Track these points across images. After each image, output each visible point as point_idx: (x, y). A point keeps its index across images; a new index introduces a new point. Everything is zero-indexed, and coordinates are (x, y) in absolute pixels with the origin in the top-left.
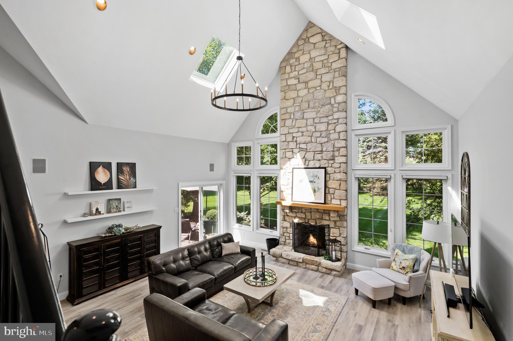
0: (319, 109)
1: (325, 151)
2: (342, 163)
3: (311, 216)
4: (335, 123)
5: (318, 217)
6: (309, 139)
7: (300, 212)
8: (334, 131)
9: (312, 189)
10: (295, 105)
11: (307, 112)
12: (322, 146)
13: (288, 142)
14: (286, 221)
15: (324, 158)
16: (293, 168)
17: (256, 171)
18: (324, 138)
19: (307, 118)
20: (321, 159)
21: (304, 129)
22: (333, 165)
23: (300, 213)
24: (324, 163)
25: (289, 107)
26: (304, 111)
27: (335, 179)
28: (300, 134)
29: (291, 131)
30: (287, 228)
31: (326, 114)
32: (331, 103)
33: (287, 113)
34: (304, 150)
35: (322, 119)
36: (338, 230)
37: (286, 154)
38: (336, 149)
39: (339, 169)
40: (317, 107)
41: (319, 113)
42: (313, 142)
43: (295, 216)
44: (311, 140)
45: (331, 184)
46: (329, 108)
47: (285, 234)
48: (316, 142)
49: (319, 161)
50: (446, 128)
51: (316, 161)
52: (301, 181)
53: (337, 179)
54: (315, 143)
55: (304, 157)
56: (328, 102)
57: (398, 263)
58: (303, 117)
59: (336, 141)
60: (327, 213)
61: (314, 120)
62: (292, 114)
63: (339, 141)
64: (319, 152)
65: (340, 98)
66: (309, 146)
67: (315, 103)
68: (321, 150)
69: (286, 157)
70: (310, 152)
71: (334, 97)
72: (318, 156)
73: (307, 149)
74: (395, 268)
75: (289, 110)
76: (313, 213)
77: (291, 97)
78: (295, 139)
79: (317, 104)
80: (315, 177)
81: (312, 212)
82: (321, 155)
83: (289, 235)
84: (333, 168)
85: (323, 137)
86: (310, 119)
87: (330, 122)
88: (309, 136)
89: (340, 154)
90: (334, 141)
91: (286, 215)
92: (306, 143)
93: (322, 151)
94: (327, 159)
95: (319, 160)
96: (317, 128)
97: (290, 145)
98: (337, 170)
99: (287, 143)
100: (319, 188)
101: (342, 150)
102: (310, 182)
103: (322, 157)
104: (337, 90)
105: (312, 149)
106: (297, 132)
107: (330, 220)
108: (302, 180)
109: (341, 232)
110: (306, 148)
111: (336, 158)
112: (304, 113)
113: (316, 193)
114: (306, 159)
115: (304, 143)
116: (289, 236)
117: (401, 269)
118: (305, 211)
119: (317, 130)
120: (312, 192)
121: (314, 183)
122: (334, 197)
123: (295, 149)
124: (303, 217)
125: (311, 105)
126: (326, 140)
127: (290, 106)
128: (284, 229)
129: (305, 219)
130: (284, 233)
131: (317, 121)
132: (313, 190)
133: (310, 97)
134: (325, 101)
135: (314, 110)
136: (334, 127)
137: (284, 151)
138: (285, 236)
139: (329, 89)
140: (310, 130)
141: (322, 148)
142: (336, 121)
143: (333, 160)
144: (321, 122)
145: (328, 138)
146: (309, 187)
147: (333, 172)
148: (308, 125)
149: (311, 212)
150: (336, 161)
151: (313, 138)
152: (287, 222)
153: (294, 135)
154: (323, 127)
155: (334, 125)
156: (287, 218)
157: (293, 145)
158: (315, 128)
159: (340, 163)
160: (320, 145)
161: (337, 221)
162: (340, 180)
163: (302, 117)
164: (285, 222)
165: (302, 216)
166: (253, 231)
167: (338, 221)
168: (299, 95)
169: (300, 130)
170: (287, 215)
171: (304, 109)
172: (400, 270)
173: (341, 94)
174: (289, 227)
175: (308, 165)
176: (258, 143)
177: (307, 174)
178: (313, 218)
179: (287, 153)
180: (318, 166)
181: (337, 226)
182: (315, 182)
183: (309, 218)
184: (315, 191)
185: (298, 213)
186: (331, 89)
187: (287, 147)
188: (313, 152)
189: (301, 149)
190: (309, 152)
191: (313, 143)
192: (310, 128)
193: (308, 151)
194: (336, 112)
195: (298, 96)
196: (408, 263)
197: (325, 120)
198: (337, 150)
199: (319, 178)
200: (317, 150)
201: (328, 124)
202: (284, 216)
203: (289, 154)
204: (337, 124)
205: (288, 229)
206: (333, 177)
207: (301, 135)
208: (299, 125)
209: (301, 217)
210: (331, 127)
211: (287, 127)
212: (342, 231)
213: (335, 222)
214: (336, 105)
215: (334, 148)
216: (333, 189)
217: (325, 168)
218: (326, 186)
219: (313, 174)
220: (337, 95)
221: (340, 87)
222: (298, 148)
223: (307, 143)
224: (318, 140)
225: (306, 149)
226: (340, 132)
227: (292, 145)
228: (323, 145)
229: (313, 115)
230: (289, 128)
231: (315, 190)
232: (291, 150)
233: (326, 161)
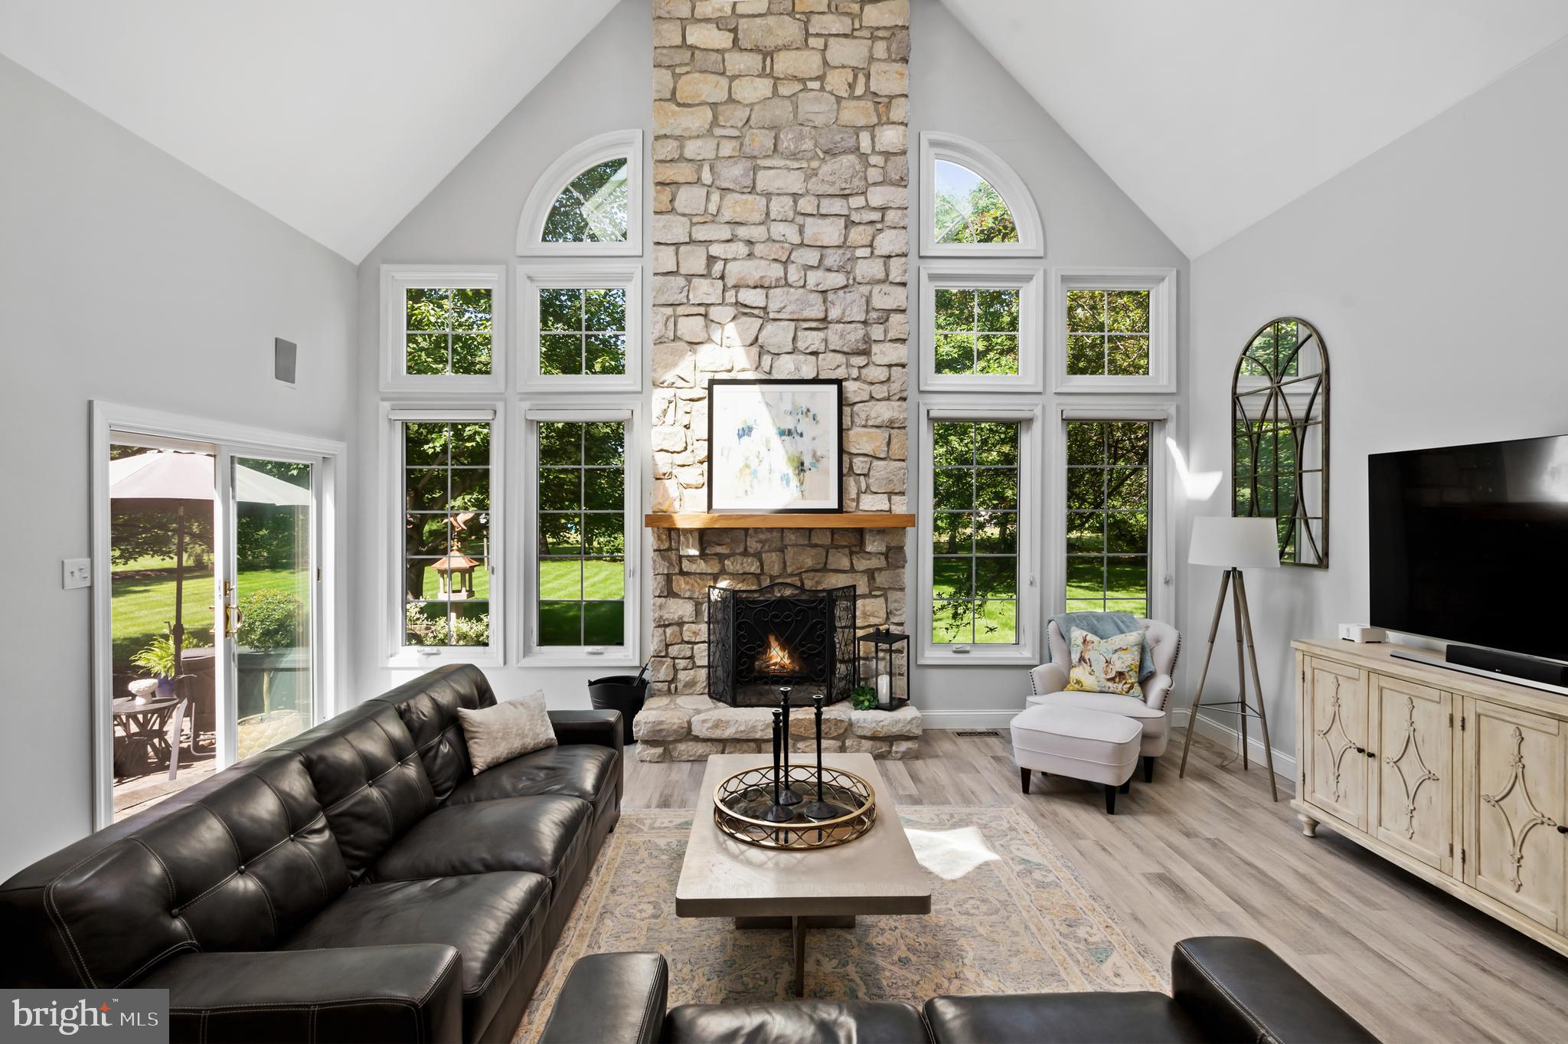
0: (815, 164)
1: (839, 322)
2: (896, 365)
3: (785, 563)
4: (872, 222)
5: (809, 562)
6: (777, 271)
7: (740, 554)
8: (869, 250)
9: (790, 460)
10: (718, 131)
11: (770, 168)
12: (825, 301)
13: (689, 277)
14: (676, 595)
15: (832, 347)
16: (713, 382)
17: (521, 400)
18: (834, 274)
19: (771, 190)
20: (822, 348)
21: (757, 233)
22: (864, 371)
23: (739, 559)
24: (831, 365)
25: (690, 138)
26: (758, 162)
27: (870, 423)
28: (741, 249)
29: (700, 233)
30: (680, 624)
31: (844, 185)
32: (858, 149)
33: (682, 158)
34: (756, 312)
35: (825, 202)
36: (882, 600)
37: (679, 326)
38: (874, 315)
39: (885, 388)
40: (809, 155)
41: (814, 179)
42: (791, 286)
43: (716, 570)
44: (786, 274)
45: (861, 441)
46: (853, 166)
47: (674, 651)
48: (804, 286)
49: (813, 358)
50: (1163, 279)
51: (802, 357)
52: (745, 432)
53: (878, 422)
54: (801, 291)
55: (757, 339)
56: (850, 143)
57: (1099, 665)
58: (754, 187)
59: (877, 289)
60: (845, 547)
61: (795, 202)
62: (706, 169)
63: (886, 288)
64: (813, 325)
65: (890, 137)
66: (778, 299)
67: (801, 137)
68: (821, 315)
69: (676, 338)
70: (778, 323)
71: (871, 128)
72: (812, 340)
73: (769, 310)
74: (1089, 681)
75: (692, 149)
76: (790, 552)
77: (703, 98)
78: (718, 267)
79: (808, 145)
80: (800, 416)
81: (786, 547)
82: (821, 334)
83: (692, 649)
84: (865, 382)
85: (829, 270)
86: (778, 194)
87: (855, 217)
88: (775, 260)
89: (892, 335)
90: (869, 287)
91: (677, 570)
92: (762, 287)
93: (824, 320)
94: (845, 349)
95: (815, 353)
96: (809, 232)
97: (694, 288)
98: (880, 391)
99: (681, 281)
100: (819, 454)
101: (895, 318)
102: (782, 433)
103: (826, 341)
104: (883, 103)
105: (789, 309)
106: (728, 241)
107: (853, 570)
108: (750, 429)
109: (892, 606)
110: (762, 305)
111: (875, 348)
112: (755, 169)
113: (807, 473)
114: (761, 347)
115: (755, 287)
116: (688, 654)
117: (1112, 680)
118: (759, 546)
119: (806, 242)
120: (790, 471)
121: (797, 438)
122: (868, 487)
123: (719, 307)
124: (752, 570)
125: (786, 144)
126: (839, 279)
127: (695, 134)
128: (669, 631)
129: (757, 576)
130: (667, 646)
131: (807, 205)
132: (796, 464)
133: (782, 111)
134: (838, 138)
135: (796, 165)
136: (870, 238)
137: (669, 311)
138: (674, 658)
139: (852, 97)
140: (782, 239)
141: (826, 311)
142: (876, 216)
143: (866, 353)
144: (823, 211)
145: (848, 273)
146: (778, 457)
147: (867, 398)
148: (773, 216)
149: (782, 550)
150: (874, 358)
151: (792, 269)
152: (681, 601)
153: (715, 250)
154: (830, 232)
155: (870, 230)
156: (681, 584)
157: (711, 290)
158: (801, 232)
159: (890, 366)
160: (817, 299)
161: (877, 569)
162: (890, 425)
163: (749, 182)
164: (672, 603)
165: (747, 569)
166: (505, 663)
167: (880, 570)
168: (737, 96)
169: (742, 232)
170: (682, 573)
171: (756, 153)
172: (1110, 684)
173: (893, 123)
174: (691, 620)
175: (770, 373)
176: (529, 277)
177: (767, 404)
178: (789, 570)
179: (681, 320)
180: (811, 376)
181: (879, 589)
182: (801, 435)
183: (776, 570)
184: (801, 468)
185: (727, 556)
186: (859, 98)
187: (682, 298)
188: (793, 324)
189: (743, 310)
190: (775, 320)
191: (792, 290)
192: (778, 230)
193: (772, 315)
194: (875, 184)
195: (731, 100)
196: (1126, 661)
197: (837, 206)
198: (879, 318)
199: (818, 418)
200: (806, 314)
201: (849, 224)
202: (669, 578)
203: (691, 327)
204: (879, 226)
205: (686, 627)
206: (863, 416)
207: (747, 252)
208: (735, 212)
209: (744, 573)
210: (858, 235)
211: (684, 215)
212: (896, 601)
213: (871, 574)
214: (874, 160)
215: (867, 312)
216: (866, 459)
217: (838, 382)
218: (841, 451)
219: (793, 403)
220: (880, 124)
221: (891, 98)
222: (731, 305)
223: (769, 287)
224: (813, 277)
225: (765, 309)
226: (890, 257)
227: (706, 291)
228: (831, 296)
229: (794, 182)
230: (695, 220)
231: (802, 464)
232: (702, 310)
233: (839, 356)
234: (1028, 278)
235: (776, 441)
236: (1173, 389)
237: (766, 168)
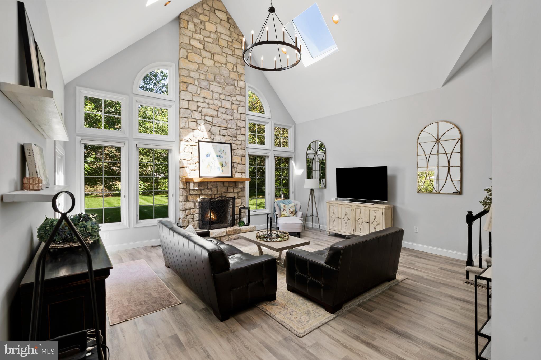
0: (224, 86)
1: (230, 128)
2: (243, 141)
3: (218, 191)
4: (237, 104)
5: (224, 191)
6: (215, 113)
7: (206, 189)
8: (237, 111)
9: (220, 164)
10: (199, 71)
11: (213, 85)
12: (227, 122)
13: (192, 110)
14: (188, 201)
15: (229, 135)
16: (199, 141)
17: (134, 140)
18: (229, 116)
19: (213, 91)
20: (226, 135)
21: (210, 102)
22: (236, 142)
23: (206, 190)
24: (229, 139)
25: (191, 71)
26: (210, 82)
27: (237, 155)
28: (206, 105)
29: (195, 99)
30: (190, 209)
31: (231, 94)
32: (234, 85)
33: (189, 76)
34: (210, 123)
35: (227, 97)
36: (240, 199)
37: (189, 124)
38: (238, 128)
39: (240, 146)
40: (223, 84)
41: (224, 90)
42: (219, 117)
43: (200, 193)
44: (218, 114)
45: (236, 160)
46: (233, 89)
47: (188, 217)
48: (222, 118)
49: (224, 137)
50: (291, 127)
51: (221, 136)
52: (208, 156)
53: (239, 155)
54: (221, 119)
55: (210, 130)
56: (233, 83)
57: (288, 211)
58: (209, 89)
59: (239, 121)
60: (232, 186)
61: (220, 95)
62: (196, 81)
63: (240, 121)
64: (224, 128)
65: (241, 84)
66: (216, 120)
67: (221, 79)
68: (226, 126)
69: (188, 128)
70: (215, 127)
71: (237, 80)
72: (224, 132)
73: (213, 123)
74: (286, 214)
75: (192, 74)
76: (219, 188)
77: (195, 61)
78: (200, 109)
79: (222, 81)
80: (222, 152)
81: (218, 187)
82: (226, 131)
83: (193, 216)
84: (236, 144)
85: (228, 115)
86: (215, 92)
87: (234, 102)
88: (215, 110)
89: (242, 133)
90: (237, 120)
91: (189, 194)
92: (211, 116)
93: (226, 127)
94: (232, 136)
95: (224, 136)
96: (223, 104)
97: (194, 114)
98: (239, 147)
99: (190, 111)
100: (226, 162)
101: (243, 129)
102: (217, 156)
103: (227, 133)
104: (240, 75)
105: (218, 123)
106: (203, 102)
107: (233, 192)
108: (209, 155)
109: (243, 201)
110: (212, 121)
111: (238, 136)
112: (210, 84)
113: (224, 167)
114: (211, 133)
115: (210, 116)
116: (192, 217)
117: (291, 213)
118: (211, 186)
119: (222, 106)
120: (220, 167)
121: (221, 158)
122: (237, 171)
123: (200, 120)
124: (210, 193)
125: (217, 79)
126: (229, 117)
127: (193, 70)
128: (187, 211)
129: (211, 195)
130: (186, 216)
131: (222, 96)
132: (221, 165)
133: (217, 70)
134: (230, 81)
135: (220, 85)
136: (237, 108)
137: (186, 119)
138: (188, 219)
139: (233, 71)
140: (216, 104)
141: (227, 125)
142: (238, 103)
143: (236, 137)
144: (226, 99)
145: (232, 116)
146: (217, 162)
147: (237, 149)
148: (214, 98)
149: (217, 187)
150: (238, 138)
151: (219, 113)
152: (190, 203)
153: (199, 104)
154: (228, 105)
155: (237, 106)
156: (190, 198)
157: (198, 115)
158: (221, 104)
159: (241, 141)
160: (225, 122)
161: (239, 192)
162: (242, 156)
163: (208, 87)
164: (187, 203)
165: (208, 193)
166: (129, 227)
167: (240, 192)
168: (205, 63)
169: (206, 101)
170: (190, 195)
171: (210, 80)
172: (290, 214)
173: (242, 80)
174: (193, 208)
175: (213, 140)
176: (136, 101)
177: (214, 149)
178: (219, 193)
179: (190, 122)
180: (223, 142)
181: (239, 197)
182: (222, 157)
183: (215, 193)
184: (222, 166)
185: (203, 190)
186: (234, 72)
187: (190, 116)
188: (219, 127)
189: (207, 122)
190: (215, 126)
191: (219, 118)
192: (216, 102)
193: (214, 124)
194: (238, 95)
195: (203, 63)
196: (292, 209)
197: (229, 98)
198: (239, 129)
199: (226, 153)
200: (223, 125)
201: (232, 103)
202: (186, 196)
203: (192, 125)
204: (239, 105)
205: (191, 210)
206: (236, 153)
207: (208, 107)
208: (205, 95)
209: (208, 194)
210: (234, 107)
211: (190, 93)
212: (243, 200)
213: (238, 193)
214: (238, 88)
215: (236, 127)
216: (236, 164)
217: (231, 144)
218: (232, 162)
219: (220, 149)
220: (239, 80)
221: (242, 74)
222: (203, 120)
223: (213, 117)
224: (224, 116)
225: (212, 122)
226: (241, 114)
227: (196, 115)
228: (228, 121)
229: (219, 90)
230: (193, 95)
231: (223, 165)
232: (195, 120)
233: (230, 137)
234: (268, 123)
235: (216, 158)
236: (294, 151)
237: (212, 84)
